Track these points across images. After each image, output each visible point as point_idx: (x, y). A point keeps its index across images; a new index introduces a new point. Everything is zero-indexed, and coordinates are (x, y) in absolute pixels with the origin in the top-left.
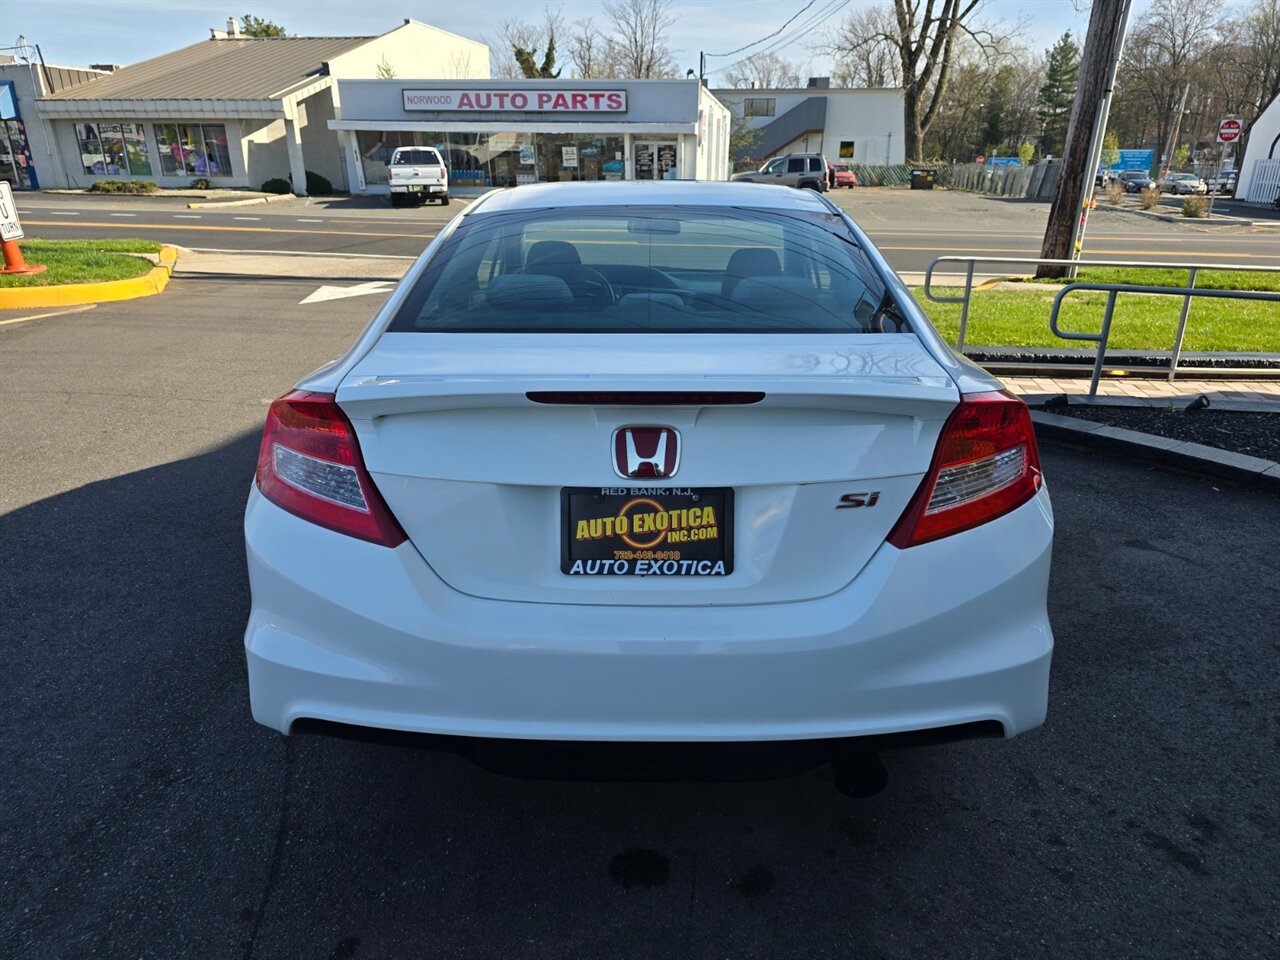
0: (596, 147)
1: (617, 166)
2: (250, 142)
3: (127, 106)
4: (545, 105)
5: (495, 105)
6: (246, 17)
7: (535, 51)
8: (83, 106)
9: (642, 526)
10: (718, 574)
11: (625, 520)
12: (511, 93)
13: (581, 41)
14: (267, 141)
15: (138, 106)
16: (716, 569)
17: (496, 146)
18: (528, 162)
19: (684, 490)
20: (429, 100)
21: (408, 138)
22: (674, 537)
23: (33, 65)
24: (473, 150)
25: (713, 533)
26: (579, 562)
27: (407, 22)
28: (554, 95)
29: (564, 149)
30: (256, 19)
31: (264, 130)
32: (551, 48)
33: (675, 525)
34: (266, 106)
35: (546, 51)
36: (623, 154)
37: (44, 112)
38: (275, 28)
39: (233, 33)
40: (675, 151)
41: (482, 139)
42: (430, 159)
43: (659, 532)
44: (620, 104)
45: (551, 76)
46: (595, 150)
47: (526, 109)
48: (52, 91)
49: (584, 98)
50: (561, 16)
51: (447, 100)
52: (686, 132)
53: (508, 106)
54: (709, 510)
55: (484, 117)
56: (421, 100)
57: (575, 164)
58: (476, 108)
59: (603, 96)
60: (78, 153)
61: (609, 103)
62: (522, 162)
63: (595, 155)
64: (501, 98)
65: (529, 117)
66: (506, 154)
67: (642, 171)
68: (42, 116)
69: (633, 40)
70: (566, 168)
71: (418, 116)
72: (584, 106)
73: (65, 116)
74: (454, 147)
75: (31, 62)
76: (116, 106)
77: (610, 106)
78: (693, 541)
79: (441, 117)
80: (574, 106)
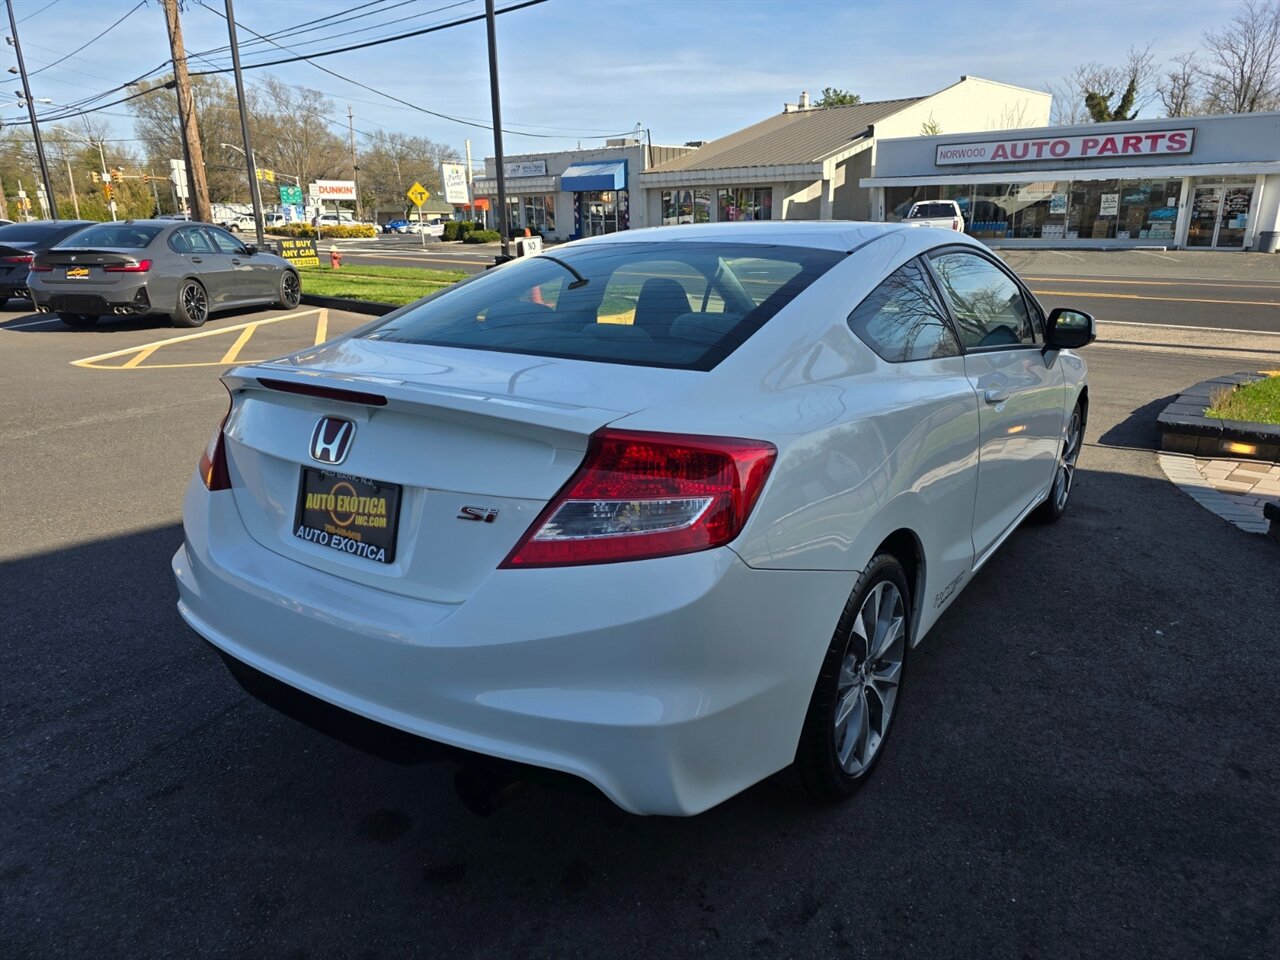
0: (1145, 192)
1: (1168, 213)
2: (791, 202)
3: (701, 175)
4: (1089, 151)
5: (1032, 155)
6: (827, 90)
7: (1112, 94)
8: (670, 177)
9: (342, 506)
10: (380, 560)
11: (333, 497)
12: (1052, 141)
13: (1175, 78)
14: (805, 200)
15: (709, 175)
16: (379, 556)
17: (1025, 197)
18: (1059, 212)
19: (368, 480)
20: (963, 154)
21: (934, 192)
22: (360, 521)
23: (644, 145)
24: (1000, 202)
25: (382, 523)
26: (302, 527)
27: (963, 79)
28: (1102, 140)
29: (1104, 197)
30: (835, 91)
31: (806, 190)
32: (1131, 89)
33: (361, 511)
34: (808, 169)
35: (1124, 92)
36: (1178, 200)
37: (643, 183)
38: (851, 96)
39: (803, 106)
40: (1250, 195)
41: (1014, 190)
42: (948, 212)
43: (350, 514)
44: (1183, 144)
45: (1125, 119)
46: (1142, 197)
47: (1067, 156)
48: (652, 166)
49: (1139, 140)
50: (1149, 53)
51: (980, 153)
52: (1267, 172)
53: (1046, 154)
54: (383, 501)
55: (1017, 167)
56: (953, 154)
57: (1114, 212)
58: (1011, 159)
59: (1163, 136)
60: (661, 216)
61: (1170, 144)
62: (1052, 212)
63: (1141, 203)
64: (1040, 147)
65: (1069, 164)
66: (1037, 204)
67: (1199, 218)
68: (642, 186)
69: (1239, 71)
70: (1103, 217)
71: (948, 170)
72: (1136, 148)
73: (657, 185)
74: (982, 198)
75: (642, 143)
76: (693, 175)
77: (1169, 147)
78: (370, 527)
79: (972, 170)
80: (1125, 149)
